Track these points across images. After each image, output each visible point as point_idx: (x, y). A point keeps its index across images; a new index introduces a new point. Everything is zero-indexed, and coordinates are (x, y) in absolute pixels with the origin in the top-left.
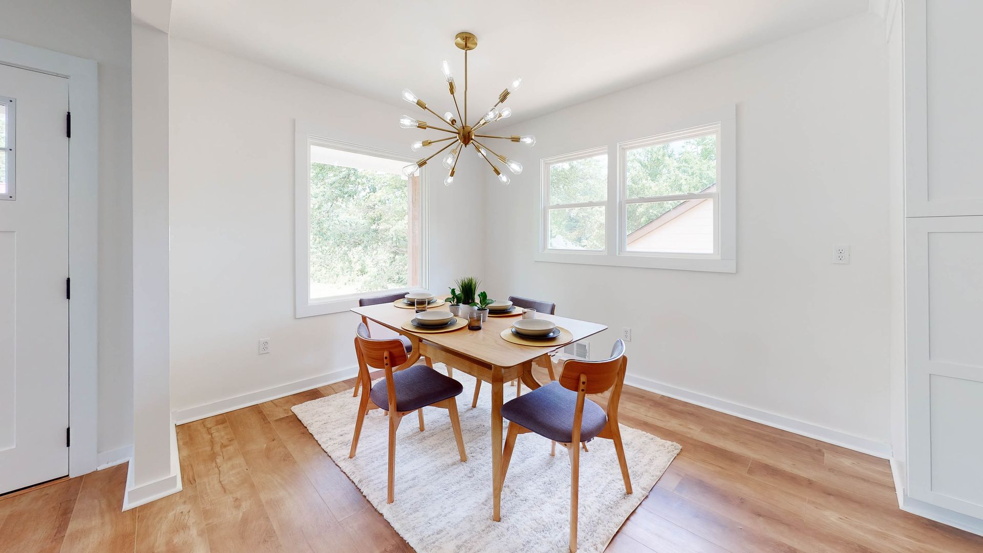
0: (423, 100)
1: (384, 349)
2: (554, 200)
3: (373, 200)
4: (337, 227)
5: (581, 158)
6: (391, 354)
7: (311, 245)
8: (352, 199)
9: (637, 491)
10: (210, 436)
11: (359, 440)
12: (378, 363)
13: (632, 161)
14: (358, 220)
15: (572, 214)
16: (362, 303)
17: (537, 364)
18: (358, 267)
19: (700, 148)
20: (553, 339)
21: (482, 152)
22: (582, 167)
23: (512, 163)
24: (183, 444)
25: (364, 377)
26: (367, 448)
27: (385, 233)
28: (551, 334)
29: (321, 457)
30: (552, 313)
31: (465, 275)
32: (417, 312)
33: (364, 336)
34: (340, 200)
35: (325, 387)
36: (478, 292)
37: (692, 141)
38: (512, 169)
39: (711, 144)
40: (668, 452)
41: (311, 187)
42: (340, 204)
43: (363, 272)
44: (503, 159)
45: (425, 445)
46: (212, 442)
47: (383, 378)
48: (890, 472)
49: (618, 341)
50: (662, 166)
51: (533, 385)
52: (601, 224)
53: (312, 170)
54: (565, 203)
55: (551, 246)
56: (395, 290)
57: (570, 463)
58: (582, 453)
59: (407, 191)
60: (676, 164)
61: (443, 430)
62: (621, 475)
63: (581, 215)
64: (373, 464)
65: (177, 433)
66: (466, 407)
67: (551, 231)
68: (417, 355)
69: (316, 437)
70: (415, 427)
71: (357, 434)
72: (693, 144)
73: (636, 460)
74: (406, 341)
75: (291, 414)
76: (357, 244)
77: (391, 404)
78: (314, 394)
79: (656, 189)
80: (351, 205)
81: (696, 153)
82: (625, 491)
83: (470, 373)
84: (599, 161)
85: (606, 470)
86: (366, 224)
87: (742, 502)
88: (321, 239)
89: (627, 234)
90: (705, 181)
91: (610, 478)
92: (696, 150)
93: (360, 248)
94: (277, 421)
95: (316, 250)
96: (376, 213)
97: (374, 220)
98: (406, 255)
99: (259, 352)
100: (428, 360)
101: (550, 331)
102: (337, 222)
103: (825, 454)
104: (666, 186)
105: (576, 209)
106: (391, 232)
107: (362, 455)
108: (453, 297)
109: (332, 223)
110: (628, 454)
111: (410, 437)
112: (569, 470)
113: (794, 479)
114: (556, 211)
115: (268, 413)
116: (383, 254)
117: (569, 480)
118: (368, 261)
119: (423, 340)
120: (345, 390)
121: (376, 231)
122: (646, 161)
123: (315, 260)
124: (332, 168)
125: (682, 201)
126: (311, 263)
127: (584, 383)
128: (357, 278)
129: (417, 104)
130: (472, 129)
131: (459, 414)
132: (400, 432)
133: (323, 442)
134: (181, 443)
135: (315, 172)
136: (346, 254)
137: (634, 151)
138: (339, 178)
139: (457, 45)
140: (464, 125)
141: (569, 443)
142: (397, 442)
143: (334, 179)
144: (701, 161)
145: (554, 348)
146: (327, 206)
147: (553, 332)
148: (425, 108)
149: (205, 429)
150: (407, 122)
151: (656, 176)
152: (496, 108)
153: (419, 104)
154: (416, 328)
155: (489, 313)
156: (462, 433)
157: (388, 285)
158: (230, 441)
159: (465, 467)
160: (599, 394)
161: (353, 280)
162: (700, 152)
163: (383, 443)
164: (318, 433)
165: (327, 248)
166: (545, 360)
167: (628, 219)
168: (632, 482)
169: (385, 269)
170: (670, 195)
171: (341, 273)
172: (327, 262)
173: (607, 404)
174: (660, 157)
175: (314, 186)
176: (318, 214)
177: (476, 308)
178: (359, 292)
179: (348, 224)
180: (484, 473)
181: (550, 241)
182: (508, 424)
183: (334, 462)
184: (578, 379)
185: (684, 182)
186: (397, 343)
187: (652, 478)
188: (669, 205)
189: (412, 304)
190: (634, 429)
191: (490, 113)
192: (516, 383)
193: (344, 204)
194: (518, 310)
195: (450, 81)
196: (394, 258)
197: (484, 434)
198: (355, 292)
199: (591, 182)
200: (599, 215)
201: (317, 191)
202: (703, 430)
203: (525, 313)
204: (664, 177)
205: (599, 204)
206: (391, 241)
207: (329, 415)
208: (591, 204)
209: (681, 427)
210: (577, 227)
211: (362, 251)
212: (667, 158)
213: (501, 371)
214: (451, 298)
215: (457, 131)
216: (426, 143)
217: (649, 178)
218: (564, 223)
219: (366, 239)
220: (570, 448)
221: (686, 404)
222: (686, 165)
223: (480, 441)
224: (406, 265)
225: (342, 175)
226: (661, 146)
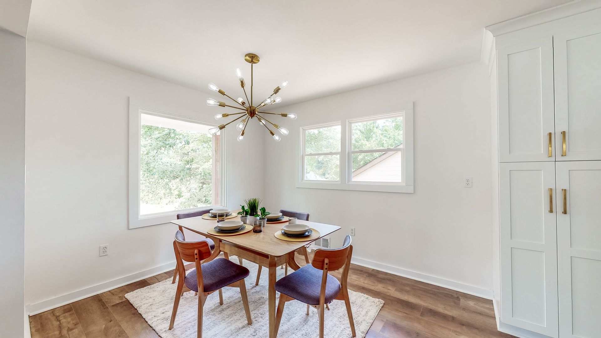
0: (223, 90)
1: (194, 248)
2: (309, 151)
3: (187, 149)
4: (161, 166)
5: (325, 127)
6: (200, 251)
7: (141, 178)
8: (172, 148)
9: (359, 334)
10: (58, 323)
11: (176, 315)
12: (190, 258)
13: (356, 130)
14: (176, 162)
15: (319, 159)
16: (178, 217)
17: (298, 253)
18: (176, 192)
19: (394, 124)
20: (308, 236)
21: (263, 122)
22: (325, 132)
23: (282, 129)
24: (35, 331)
25: (180, 269)
26: (182, 321)
27: (196, 170)
28: (307, 233)
29: (147, 331)
30: (307, 220)
31: (251, 197)
32: (218, 222)
33: (180, 239)
34: (163, 149)
35: (151, 278)
36: (259, 208)
37: (389, 120)
38: (282, 132)
39: (400, 122)
40: (377, 306)
41: (141, 140)
42: (164, 152)
43: (179, 196)
44: (276, 126)
45: (224, 315)
46: (60, 328)
47: (194, 269)
48: (493, 308)
49: (347, 236)
50: (372, 133)
51: (296, 267)
52: (337, 165)
53: (142, 129)
54: (315, 153)
55: (306, 178)
56: (203, 207)
57: (318, 319)
58: (326, 311)
59: (212, 144)
60: (380, 132)
61: (236, 303)
62: (349, 324)
63: (325, 160)
64: (186, 333)
65: (30, 323)
66: (251, 285)
67: (307, 169)
68: (219, 251)
69: (144, 316)
70: (217, 302)
71: (174, 311)
72: (390, 122)
73: (358, 313)
74: (210, 242)
75: (124, 300)
76: (175, 178)
77: (199, 287)
78: (143, 284)
79: (369, 145)
80: (171, 152)
81: (391, 127)
82: (352, 335)
83: (254, 262)
84: (336, 129)
85: (340, 322)
86: (182, 165)
87: (418, 336)
88: (148, 175)
89: (353, 171)
90: (396, 142)
91: (343, 327)
92: (392, 125)
93: (178, 180)
94: (113, 306)
95: (145, 182)
96: (189, 157)
97: (188, 162)
98: (211, 185)
99: (99, 255)
100: (226, 254)
101: (306, 231)
102: (160, 163)
103: (461, 300)
104: (375, 144)
105: (322, 156)
106: (200, 170)
107: (178, 327)
108: (243, 212)
109: (157, 164)
110: (354, 309)
111: (213, 310)
112: (318, 324)
113: (445, 317)
114: (310, 157)
115: (107, 300)
116: (194, 184)
117: (318, 331)
118: (183, 189)
119: (223, 241)
120: (166, 279)
121: (189, 169)
122: (363, 130)
123: (144, 188)
124: (157, 128)
125: (384, 153)
126: (141, 191)
127: (327, 264)
128: (175, 200)
129: (219, 92)
130: (256, 108)
131: (247, 291)
132: (206, 307)
133: (150, 319)
134: (34, 330)
135: (144, 130)
136: (167, 184)
137: (357, 124)
138: (162, 135)
139: (246, 60)
140: (251, 105)
141: (318, 305)
142: (204, 314)
143: (158, 135)
144: (394, 131)
145: (308, 242)
146: (153, 153)
147: (308, 232)
148: (224, 94)
149: (54, 318)
150: (211, 102)
151: (369, 138)
152: (272, 97)
153: (220, 92)
154: (217, 233)
155: (267, 221)
156: (249, 304)
157: (198, 204)
158: (75, 325)
159: (251, 328)
160: (336, 271)
161: (172, 202)
162: (393, 126)
163: (194, 316)
164: (146, 313)
165: (153, 180)
166: (303, 251)
167: (353, 162)
168: (356, 328)
169: (196, 194)
170: (377, 149)
171: (163, 197)
172: (153, 190)
173: (341, 277)
174: (371, 128)
175: (144, 140)
176: (147, 158)
177: (258, 218)
178: (177, 210)
179: (169, 164)
180: (264, 332)
181: (306, 175)
182: (279, 295)
183: (157, 334)
184: (323, 261)
185: (385, 142)
186: (205, 244)
187: (367, 325)
188: (376, 155)
189: (215, 216)
190: (357, 292)
191: (268, 100)
192: (284, 267)
193: (166, 151)
194: (286, 218)
195: (241, 80)
196: (202, 186)
197: (263, 303)
198: (174, 209)
199: (331, 141)
200: (336, 160)
201: (146, 143)
202: (396, 290)
203: (290, 220)
204: (374, 139)
205: (336, 154)
206: (200, 176)
207: (153, 298)
208: (331, 154)
209: (384, 288)
210: (323, 167)
211: (180, 182)
212: (375, 129)
213: (275, 259)
214: (241, 212)
215: (246, 109)
216: (225, 115)
217: (365, 139)
218: (314, 164)
219: (182, 174)
220: (318, 309)
221: (386, 274)
222: (386, 133)
223: (261, 309)
224: (211, 191)
225: (164, 133)
226: (372, 122)
